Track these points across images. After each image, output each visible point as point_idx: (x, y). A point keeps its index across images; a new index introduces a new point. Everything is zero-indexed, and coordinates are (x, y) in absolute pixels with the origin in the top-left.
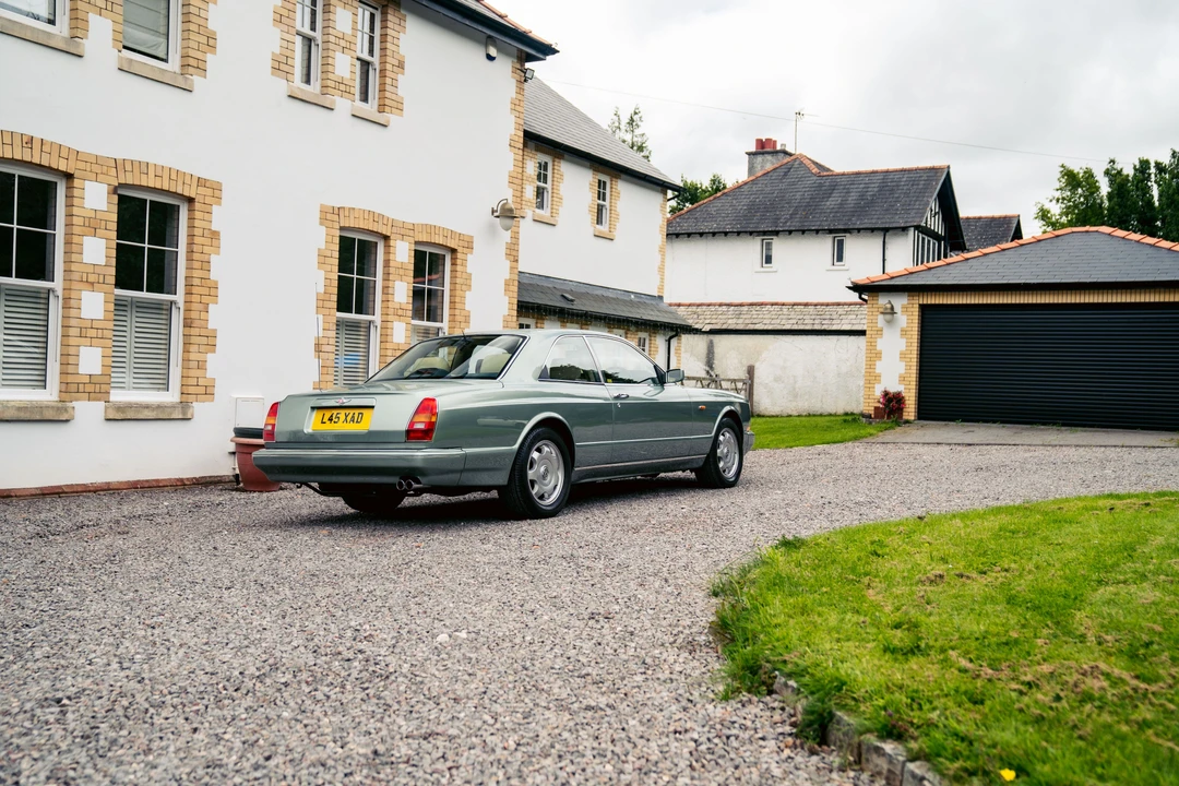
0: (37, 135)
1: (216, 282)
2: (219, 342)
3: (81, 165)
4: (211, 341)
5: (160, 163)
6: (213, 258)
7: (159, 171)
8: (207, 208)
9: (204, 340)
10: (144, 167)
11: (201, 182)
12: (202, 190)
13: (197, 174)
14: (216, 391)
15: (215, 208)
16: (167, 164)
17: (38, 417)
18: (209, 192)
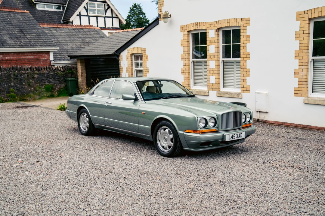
0: (198, 22)
1: (249, 53)
2: (250, 73)
3: (208, 26)
4: (248, 73)
5: (228, 18)
6: (248, 45)
7: (229, 21)
8: (244, 28)
9: (245, 73)
10: (224, 21)
11: (242, 20)
12: (243, 22)
13: (241, 18)
14: (251, 89)
15: (248, 27)
16: (231, 18)
17: (200, 94)
18: (245, 22)
